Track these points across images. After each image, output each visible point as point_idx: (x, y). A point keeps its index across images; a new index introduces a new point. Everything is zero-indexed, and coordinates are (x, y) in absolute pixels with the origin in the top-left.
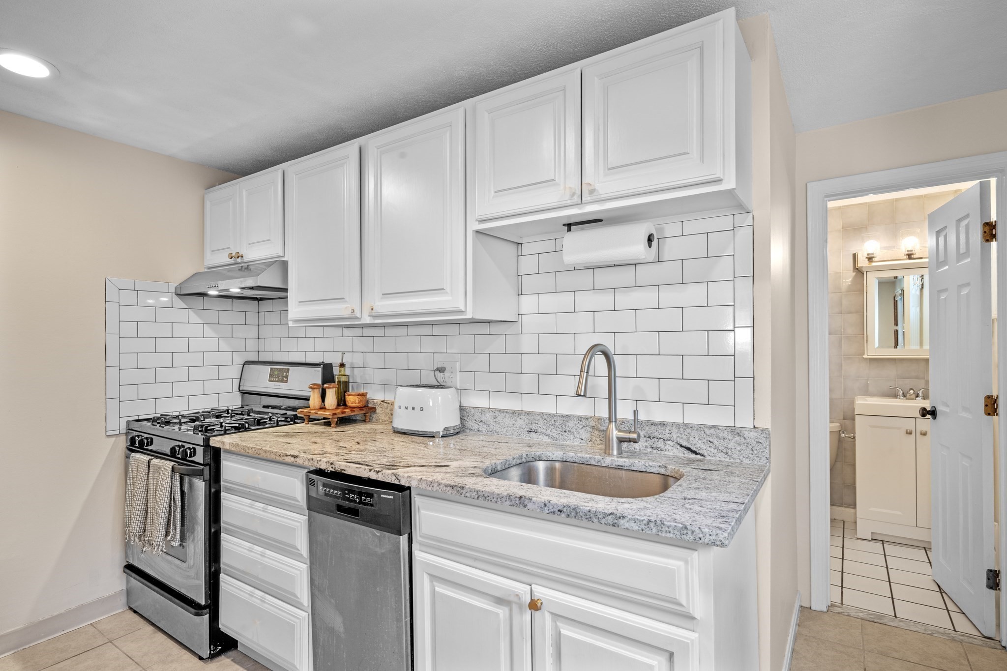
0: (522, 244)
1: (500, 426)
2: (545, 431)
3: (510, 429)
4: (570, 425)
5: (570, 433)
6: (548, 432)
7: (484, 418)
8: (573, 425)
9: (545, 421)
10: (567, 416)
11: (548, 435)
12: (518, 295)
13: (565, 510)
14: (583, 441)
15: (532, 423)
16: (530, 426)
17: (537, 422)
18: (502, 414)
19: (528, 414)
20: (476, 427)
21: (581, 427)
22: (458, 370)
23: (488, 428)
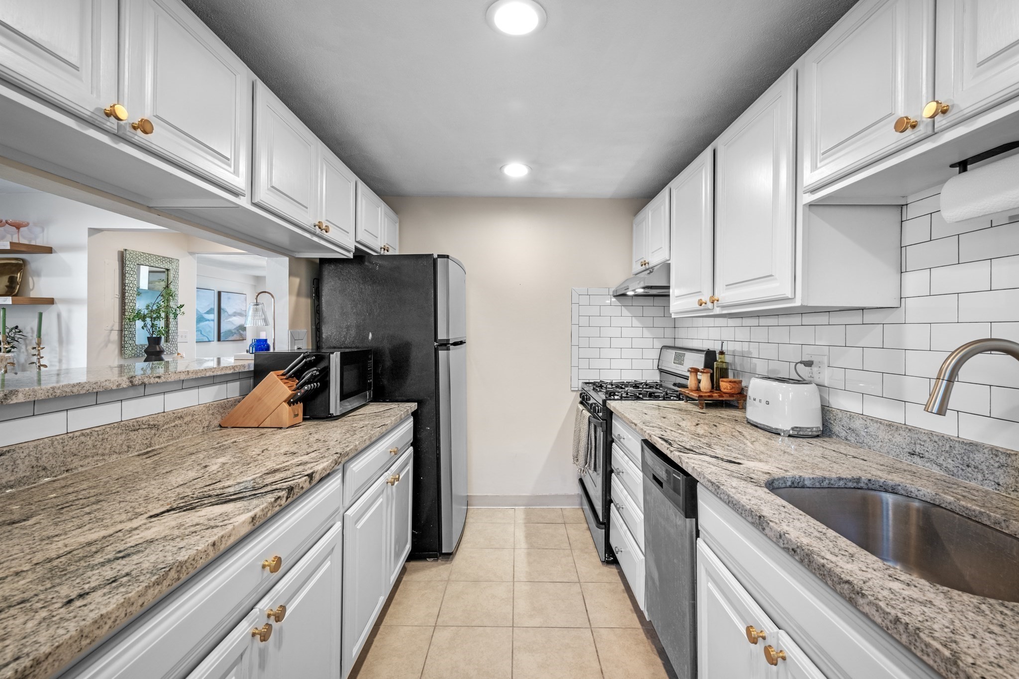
0: (907, 205)
1: (873, 439)
2: (935, 458)
3: (885, 445)
4: (977, 458)
5: (976, 470)
6: (940, 461)
7: (853, 426)
8: (982, 460)
9: (935, 444)
10: (971, 444)
11: (940, 465)
12: (901, 273)
13: (798, 551)
14: (1000, 488)
15: (915, 444)
16: (912, 446)
17: (922, 443)
18: (875, 424)
19: (910, 430)
20: (843, 434)
21: (996, 465)
22: (826, 365)
23: (857, 438)
